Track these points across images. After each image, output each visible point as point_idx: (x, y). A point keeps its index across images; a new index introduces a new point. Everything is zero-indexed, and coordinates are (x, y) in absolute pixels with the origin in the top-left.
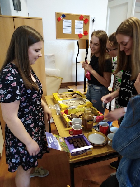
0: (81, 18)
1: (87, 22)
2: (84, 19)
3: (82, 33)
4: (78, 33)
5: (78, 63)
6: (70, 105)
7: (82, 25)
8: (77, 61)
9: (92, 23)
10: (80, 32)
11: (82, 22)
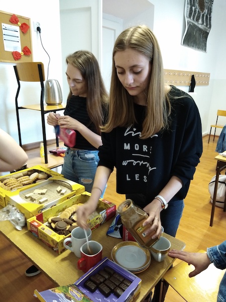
0: (14, 20)
1: (27, 30)
2: (20, 24)
3: (20, 50)
4: (12, 50)
5: (21, 108)
6: (41, 201)
7: (18, 34)
8: (19, 106)
9: (36, 33)
10: (16, 48)
11: (18, 28)
